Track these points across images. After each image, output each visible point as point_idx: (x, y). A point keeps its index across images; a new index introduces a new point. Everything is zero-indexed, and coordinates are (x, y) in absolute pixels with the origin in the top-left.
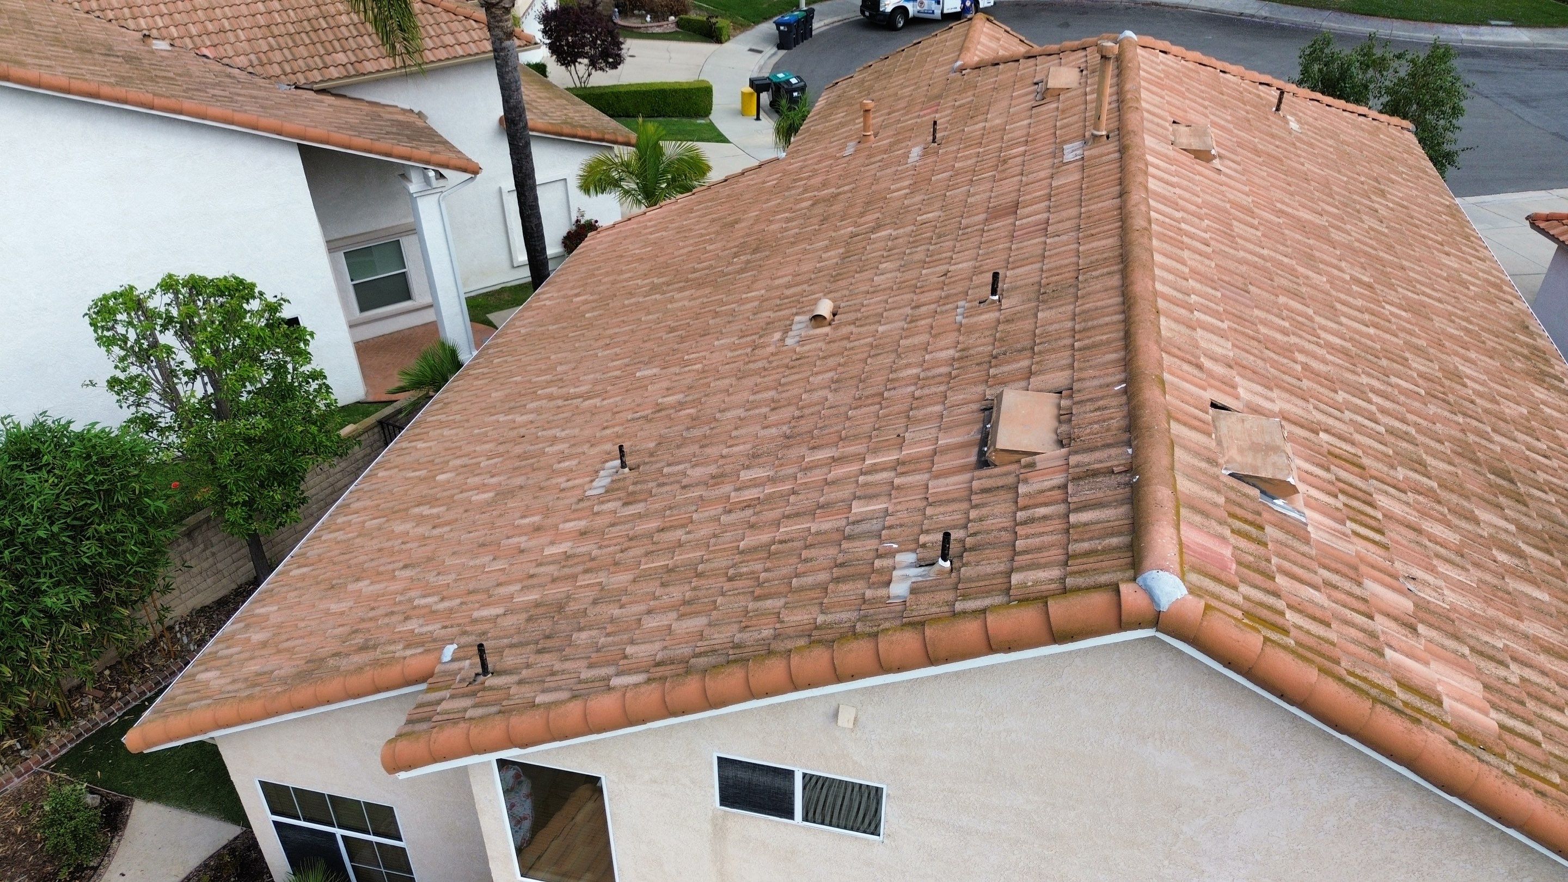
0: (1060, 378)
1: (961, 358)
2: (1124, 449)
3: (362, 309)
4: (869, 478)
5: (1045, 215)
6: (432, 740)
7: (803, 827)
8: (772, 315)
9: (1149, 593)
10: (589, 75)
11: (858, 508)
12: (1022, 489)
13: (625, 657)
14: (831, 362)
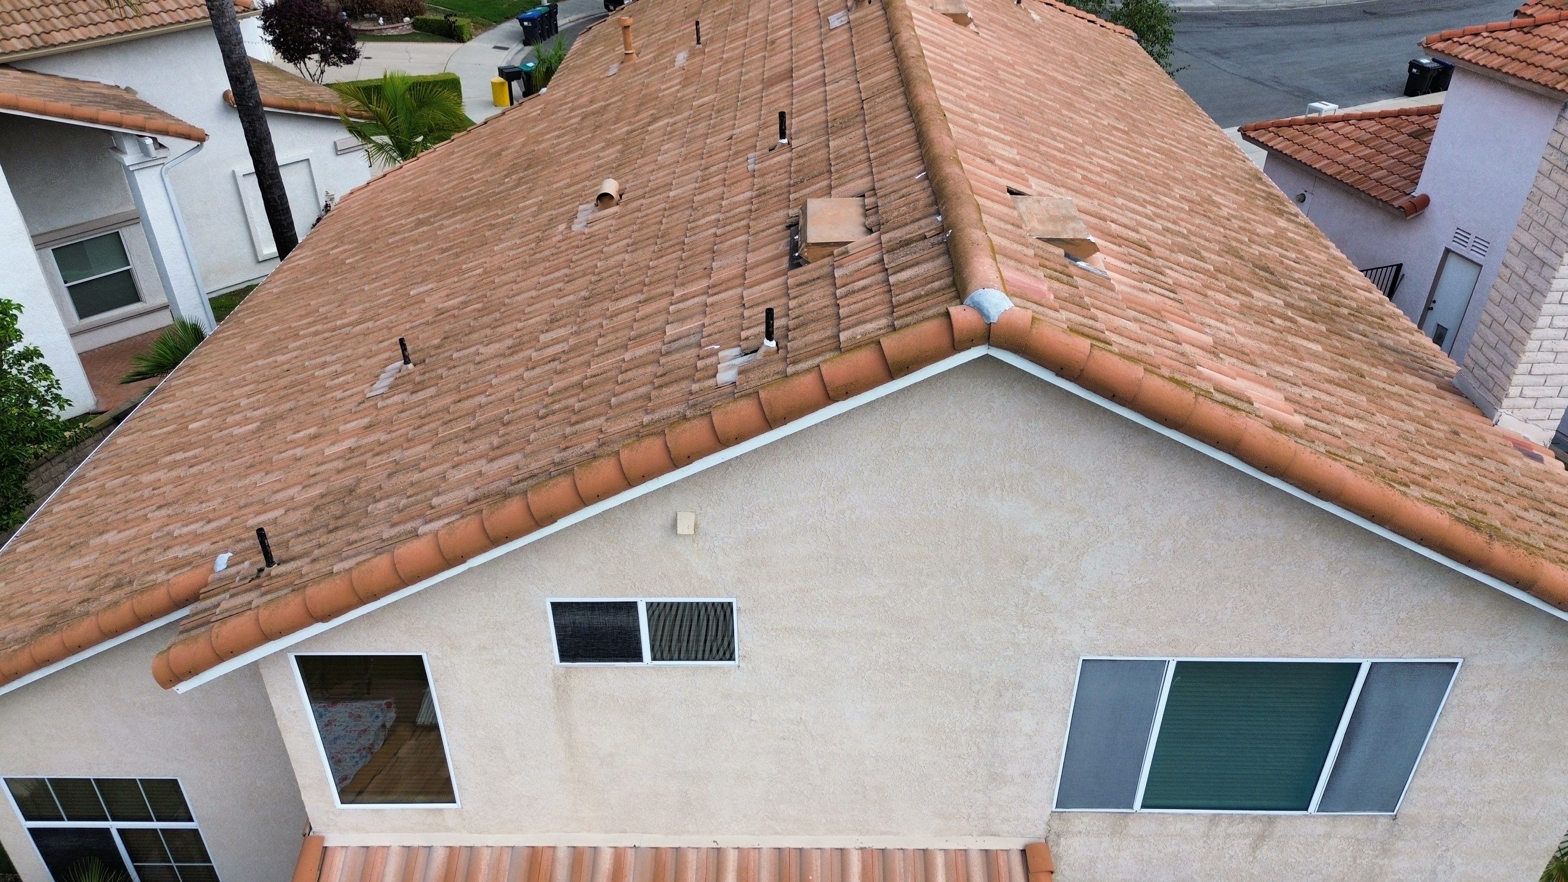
0: (862, 184)
1: (759, 195)
2: (934, 217)
3: (82, 316)
4: (681, 306)
5: (821, 72)
6: (214, 635)
7: (654, 668)
8: (554, 212)
9: (979, 309)
10: (322, 72)
11: (671, 331)
12: (838, 273)
13: (433, 508)
14: (624, 232)
